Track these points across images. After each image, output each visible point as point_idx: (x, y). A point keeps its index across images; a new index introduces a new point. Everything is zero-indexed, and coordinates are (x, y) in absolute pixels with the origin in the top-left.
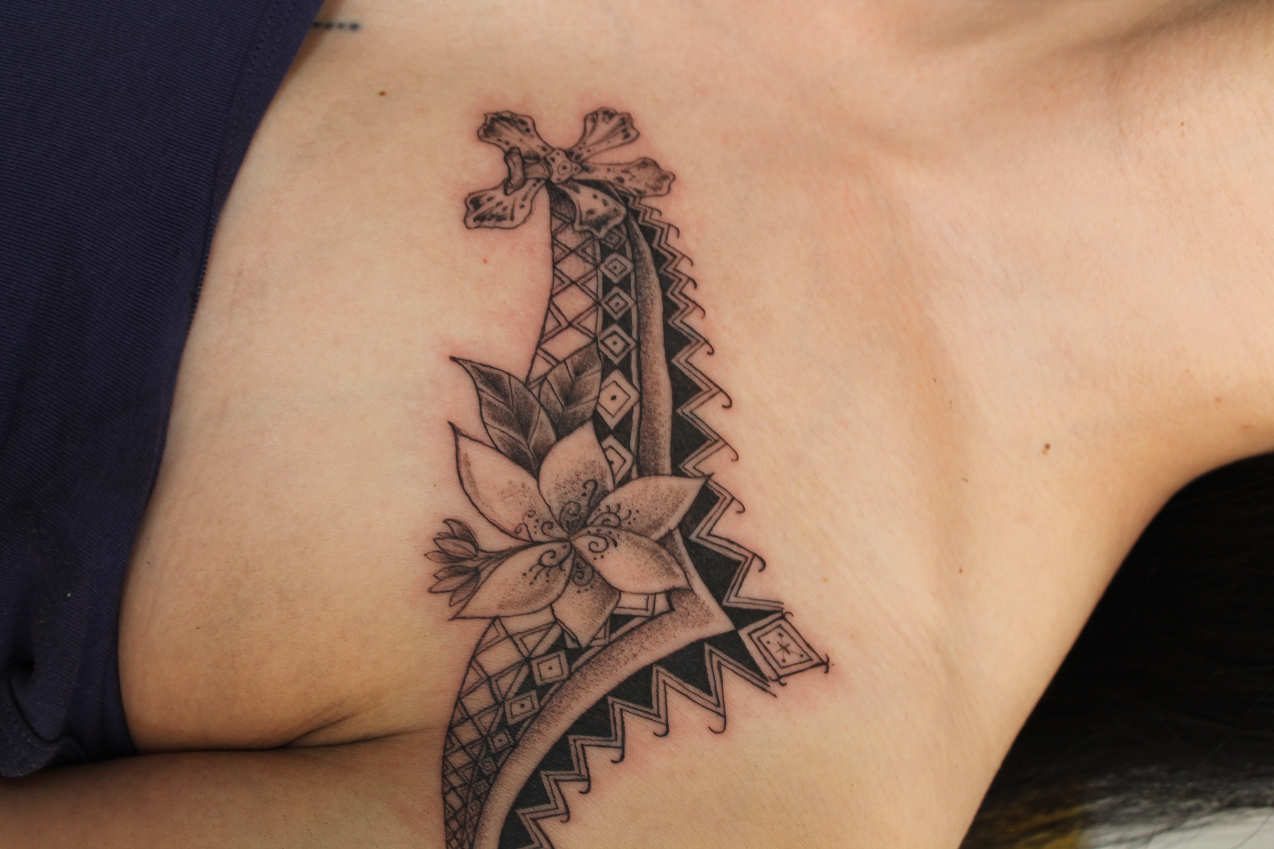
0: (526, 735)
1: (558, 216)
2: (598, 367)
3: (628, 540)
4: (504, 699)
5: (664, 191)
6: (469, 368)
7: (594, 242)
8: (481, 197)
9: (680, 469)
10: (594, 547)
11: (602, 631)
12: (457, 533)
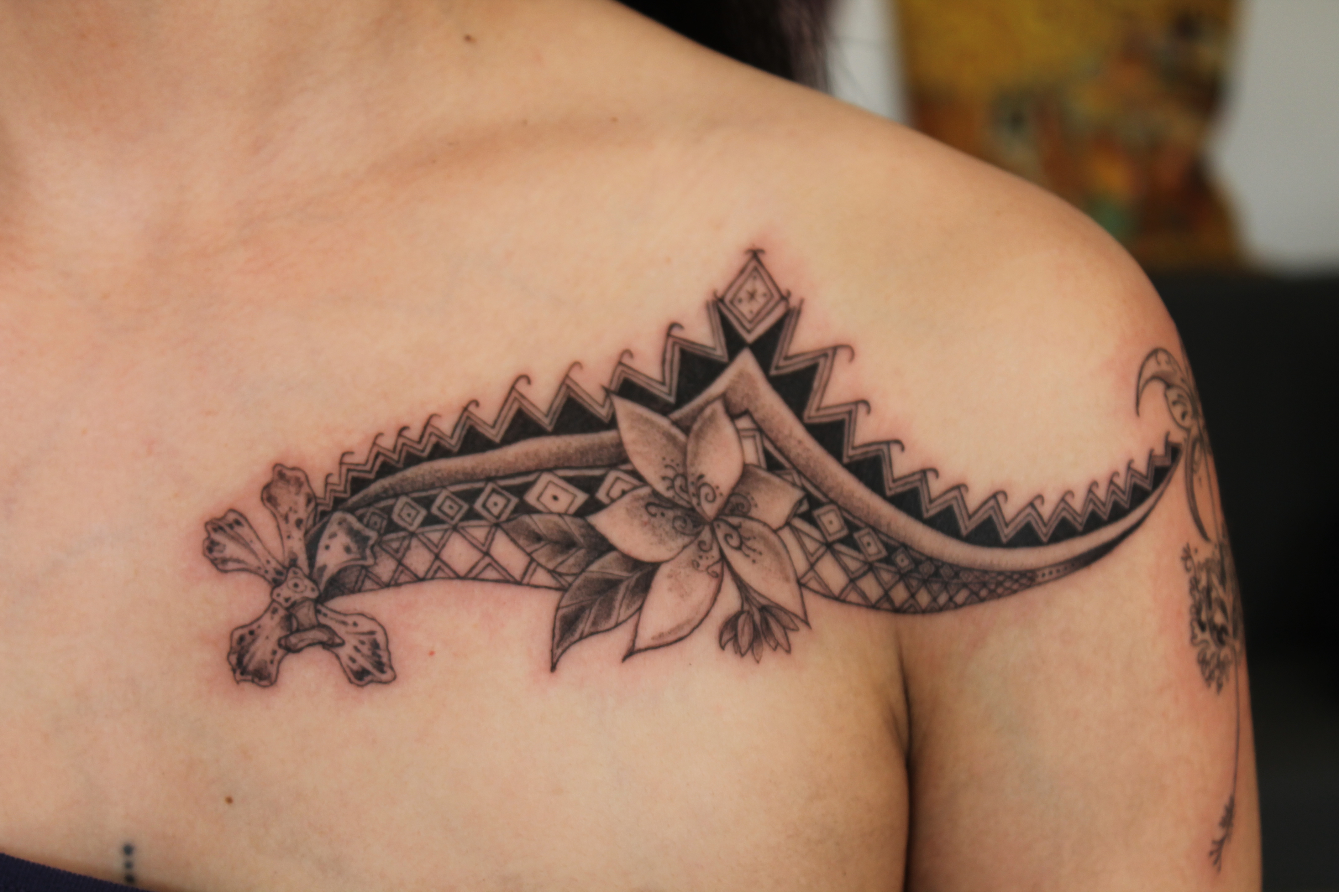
0: (894, 536)
1: (359, 583)
3: (693, 465)
5: (300, 474)
6: (560, 650)
7: (384, 542)
8: (352, 670)
9: (609, 421)
10: (710, 497)
11: (785, 477)
12: (731, 635)
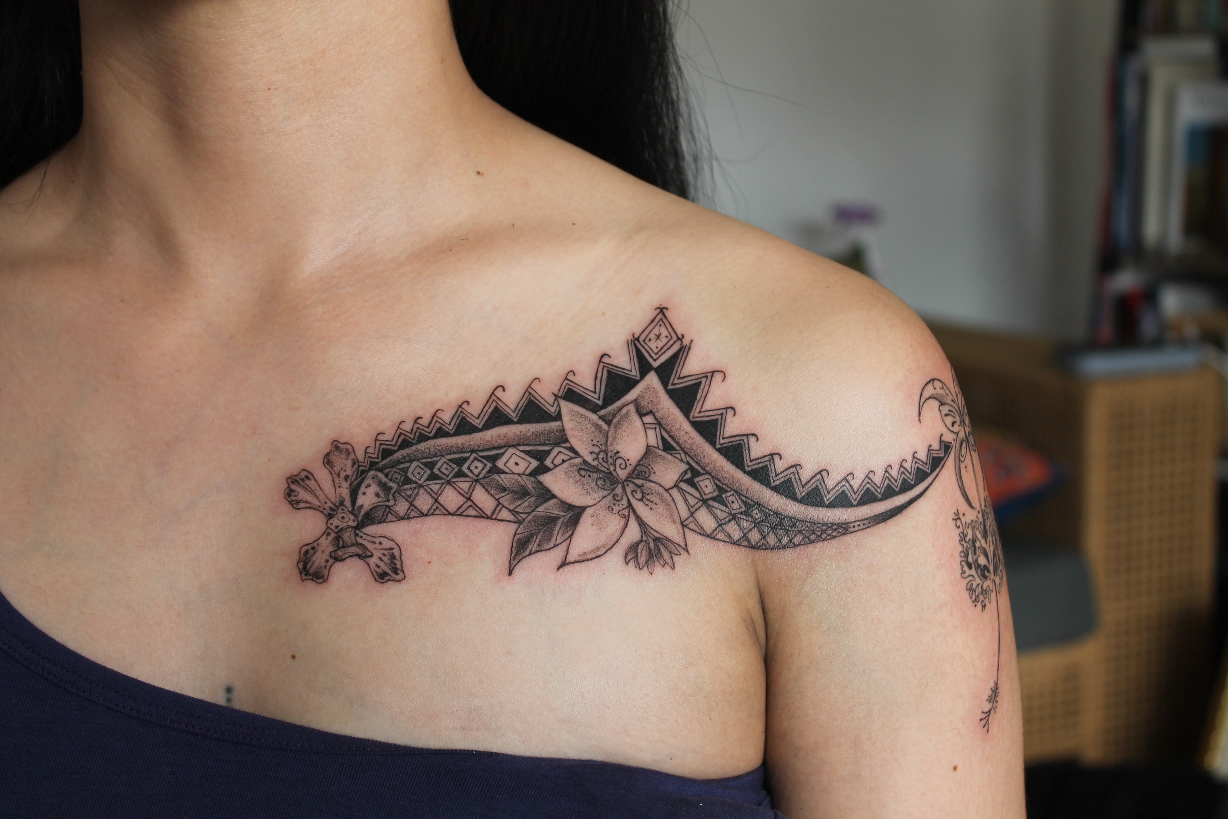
0: (750, 497)
1: (384, 517)
2: (496, 476)
3: (613, 445)
4: (730, 514)
5: (349, 447)
6: (515, 562)
7: (402, 490)
8: (377, 573)
9: (556, 415)
10: (623, 466)
11: (676, 455)
12: (633, 555)
